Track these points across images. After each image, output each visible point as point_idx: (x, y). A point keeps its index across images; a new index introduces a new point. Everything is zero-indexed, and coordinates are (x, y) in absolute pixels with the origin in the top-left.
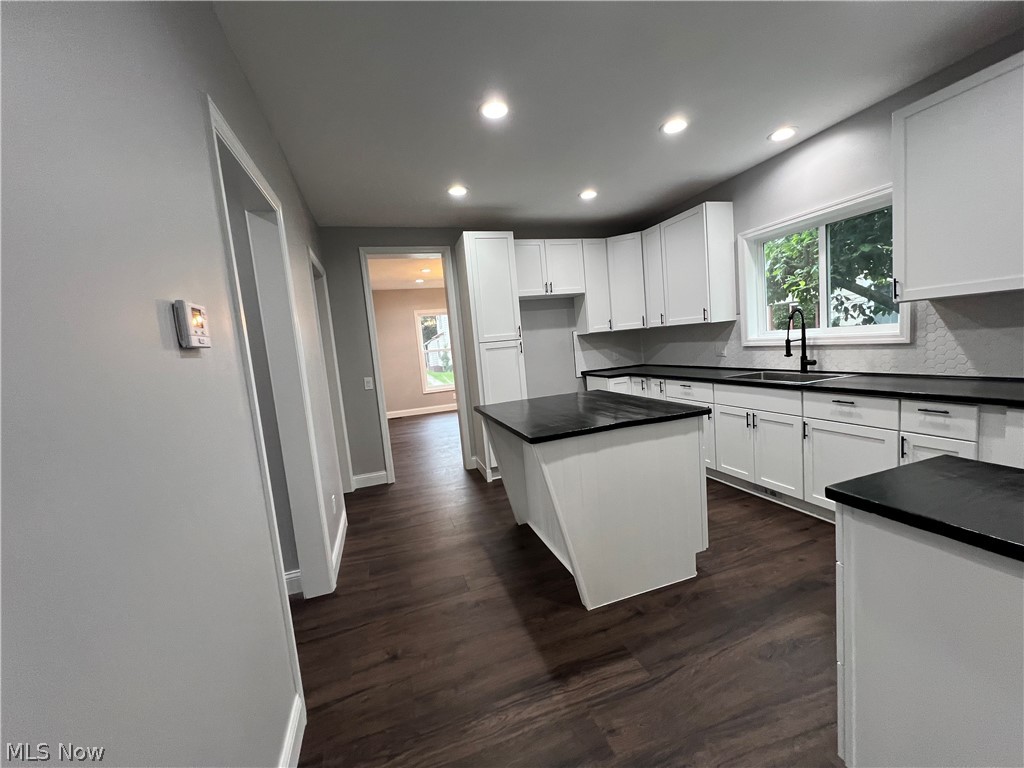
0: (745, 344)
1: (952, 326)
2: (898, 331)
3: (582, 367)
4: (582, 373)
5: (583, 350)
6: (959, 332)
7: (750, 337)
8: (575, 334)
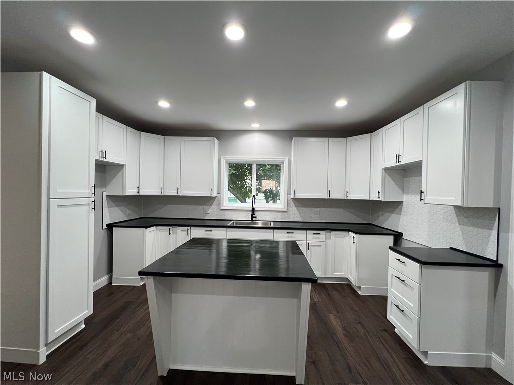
0: (222, 208)
1: (296, 206)
2: (283, 206)
3: (108, 220)
4: (108, 225)
5: (109, 206)
6: (299, 208)
7: (225, 205)
8: (105, 194)
